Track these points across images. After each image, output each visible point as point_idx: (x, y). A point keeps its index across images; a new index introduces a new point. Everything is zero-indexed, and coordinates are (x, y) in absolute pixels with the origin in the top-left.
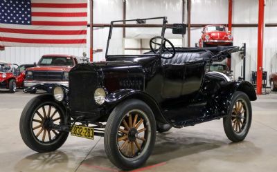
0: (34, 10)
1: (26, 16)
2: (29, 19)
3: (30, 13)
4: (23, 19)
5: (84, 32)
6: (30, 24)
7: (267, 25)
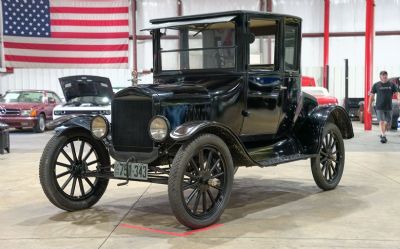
0: (54, 16)
1: (43, 25)
2: (48, 29)
3: (48, 20)
4: (39, 29)
5: (124, 47)
6: (49, 36)
7: (378, 34)
